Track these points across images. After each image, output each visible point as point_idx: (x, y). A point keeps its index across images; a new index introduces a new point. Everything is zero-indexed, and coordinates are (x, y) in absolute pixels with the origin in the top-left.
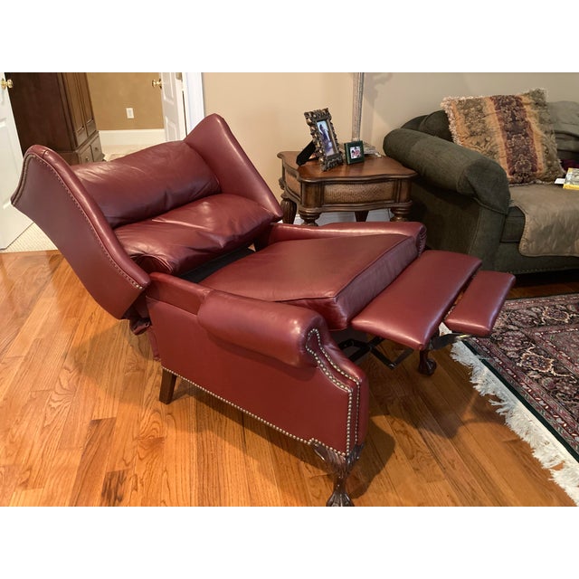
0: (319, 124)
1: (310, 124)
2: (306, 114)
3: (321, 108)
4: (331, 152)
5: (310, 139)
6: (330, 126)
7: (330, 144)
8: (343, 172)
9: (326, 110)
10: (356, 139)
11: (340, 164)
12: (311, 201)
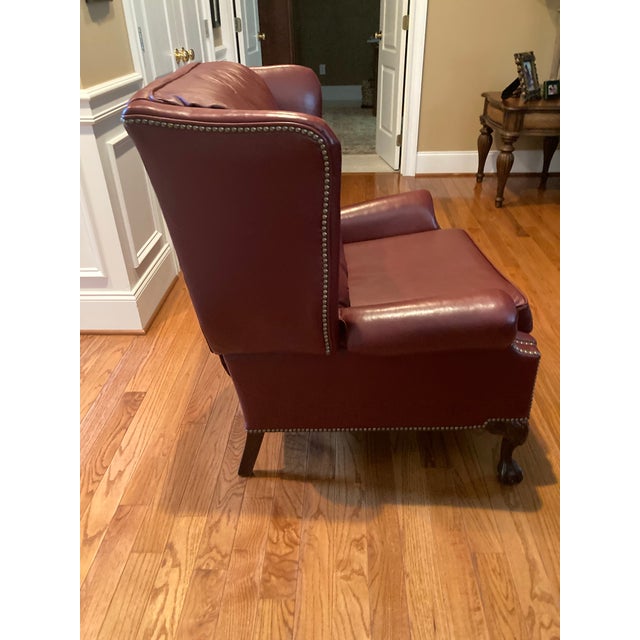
0: (525, 64)
1: (518, 64)
2: (516, 55)
3: (528, 50)
4: (532, 89)
5: (516, 76)
6: (534, 66)
7: (532, 82)
8: (540, 104)
9: (532, 53)
10: (553, 80)
11: (538, 98)
12: (512, 126)
